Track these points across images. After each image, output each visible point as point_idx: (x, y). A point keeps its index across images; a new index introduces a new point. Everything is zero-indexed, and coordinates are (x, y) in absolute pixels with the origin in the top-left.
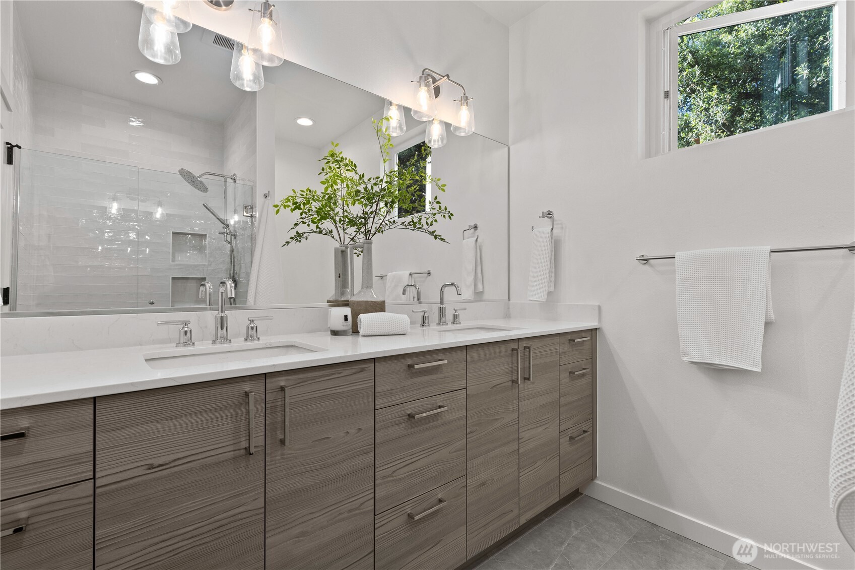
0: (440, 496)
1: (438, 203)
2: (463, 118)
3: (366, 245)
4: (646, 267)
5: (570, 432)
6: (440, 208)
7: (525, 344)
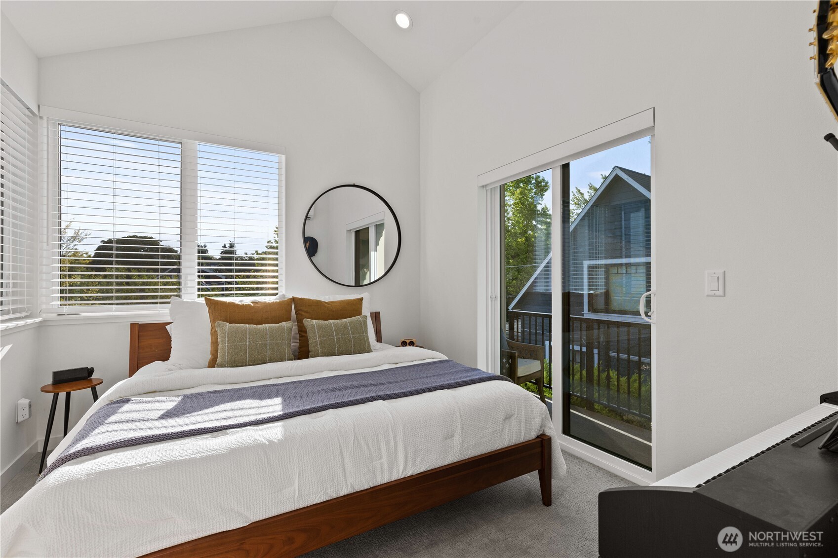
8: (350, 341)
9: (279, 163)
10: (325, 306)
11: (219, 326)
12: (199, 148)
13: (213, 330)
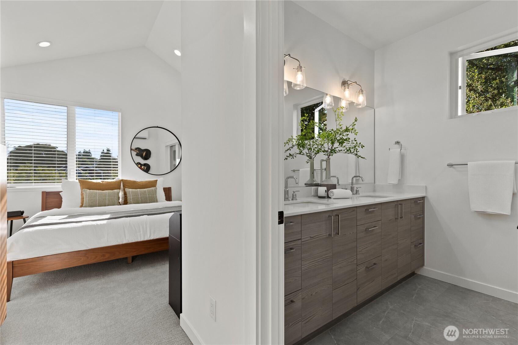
0: (374, 262)
1: (356, 141)
2: (361, 99)
3: (328, 160)
4: (451, 169)
5: (415, 243)
6: (357, 143)
7: (399, 203)
8: (147, 198)
9: (119, 116)
10: (137, 183)
11: (84, 191)
12: (77, 110)
13: (82, 193)
